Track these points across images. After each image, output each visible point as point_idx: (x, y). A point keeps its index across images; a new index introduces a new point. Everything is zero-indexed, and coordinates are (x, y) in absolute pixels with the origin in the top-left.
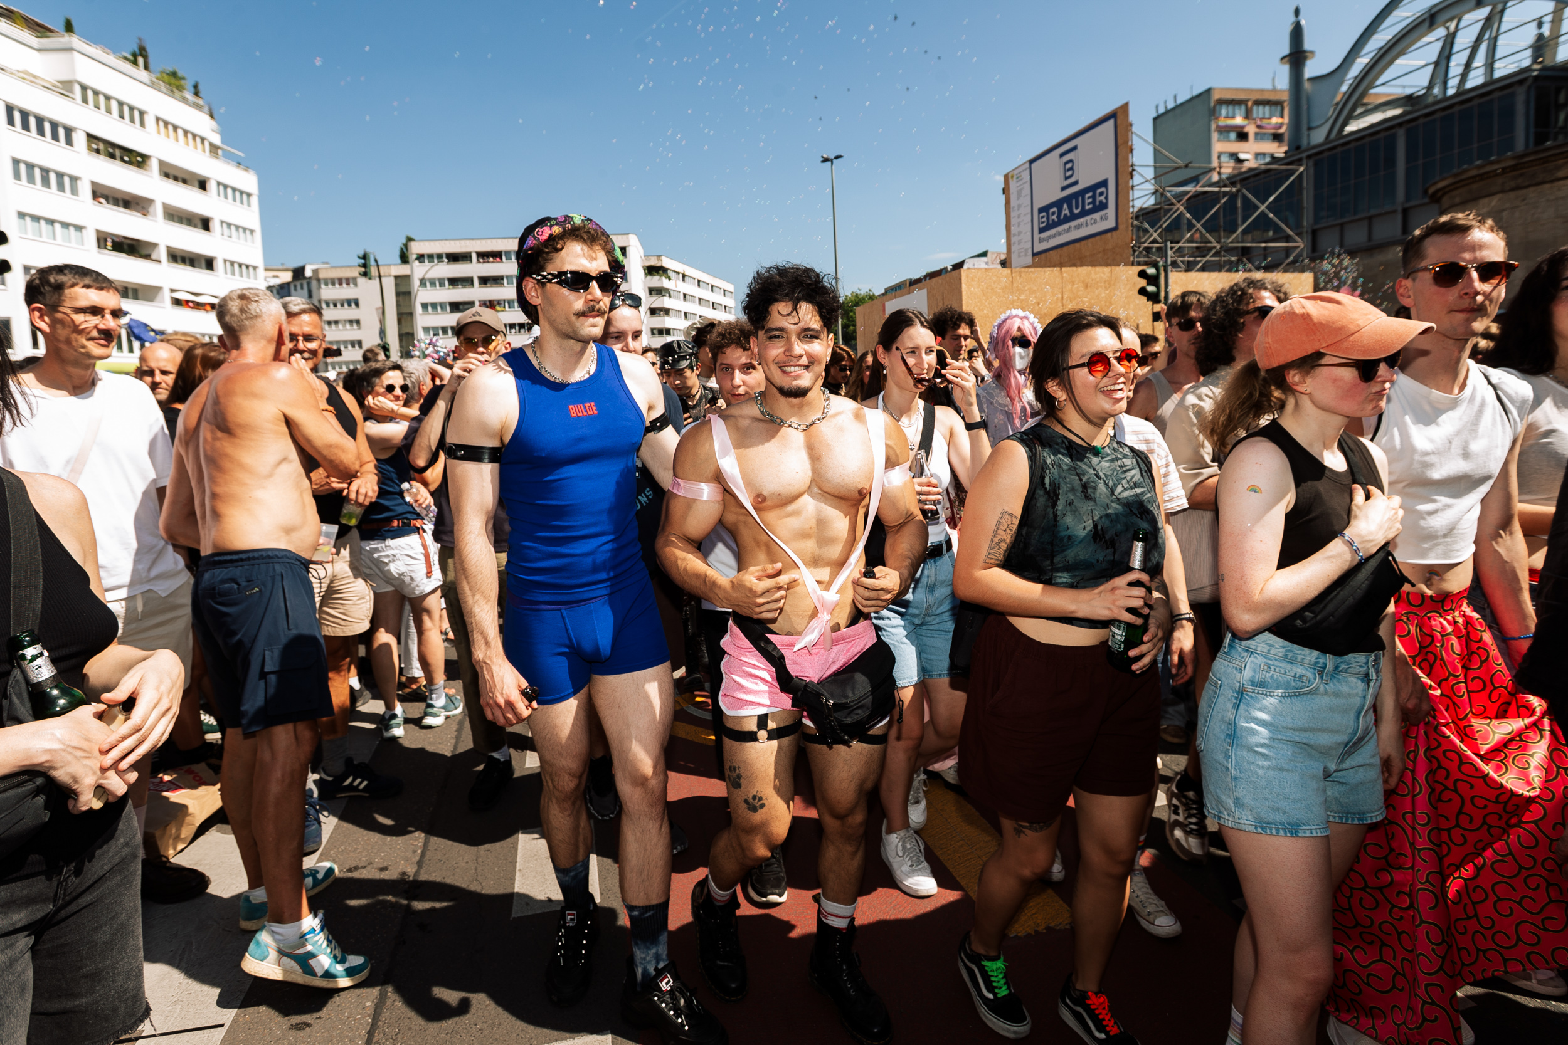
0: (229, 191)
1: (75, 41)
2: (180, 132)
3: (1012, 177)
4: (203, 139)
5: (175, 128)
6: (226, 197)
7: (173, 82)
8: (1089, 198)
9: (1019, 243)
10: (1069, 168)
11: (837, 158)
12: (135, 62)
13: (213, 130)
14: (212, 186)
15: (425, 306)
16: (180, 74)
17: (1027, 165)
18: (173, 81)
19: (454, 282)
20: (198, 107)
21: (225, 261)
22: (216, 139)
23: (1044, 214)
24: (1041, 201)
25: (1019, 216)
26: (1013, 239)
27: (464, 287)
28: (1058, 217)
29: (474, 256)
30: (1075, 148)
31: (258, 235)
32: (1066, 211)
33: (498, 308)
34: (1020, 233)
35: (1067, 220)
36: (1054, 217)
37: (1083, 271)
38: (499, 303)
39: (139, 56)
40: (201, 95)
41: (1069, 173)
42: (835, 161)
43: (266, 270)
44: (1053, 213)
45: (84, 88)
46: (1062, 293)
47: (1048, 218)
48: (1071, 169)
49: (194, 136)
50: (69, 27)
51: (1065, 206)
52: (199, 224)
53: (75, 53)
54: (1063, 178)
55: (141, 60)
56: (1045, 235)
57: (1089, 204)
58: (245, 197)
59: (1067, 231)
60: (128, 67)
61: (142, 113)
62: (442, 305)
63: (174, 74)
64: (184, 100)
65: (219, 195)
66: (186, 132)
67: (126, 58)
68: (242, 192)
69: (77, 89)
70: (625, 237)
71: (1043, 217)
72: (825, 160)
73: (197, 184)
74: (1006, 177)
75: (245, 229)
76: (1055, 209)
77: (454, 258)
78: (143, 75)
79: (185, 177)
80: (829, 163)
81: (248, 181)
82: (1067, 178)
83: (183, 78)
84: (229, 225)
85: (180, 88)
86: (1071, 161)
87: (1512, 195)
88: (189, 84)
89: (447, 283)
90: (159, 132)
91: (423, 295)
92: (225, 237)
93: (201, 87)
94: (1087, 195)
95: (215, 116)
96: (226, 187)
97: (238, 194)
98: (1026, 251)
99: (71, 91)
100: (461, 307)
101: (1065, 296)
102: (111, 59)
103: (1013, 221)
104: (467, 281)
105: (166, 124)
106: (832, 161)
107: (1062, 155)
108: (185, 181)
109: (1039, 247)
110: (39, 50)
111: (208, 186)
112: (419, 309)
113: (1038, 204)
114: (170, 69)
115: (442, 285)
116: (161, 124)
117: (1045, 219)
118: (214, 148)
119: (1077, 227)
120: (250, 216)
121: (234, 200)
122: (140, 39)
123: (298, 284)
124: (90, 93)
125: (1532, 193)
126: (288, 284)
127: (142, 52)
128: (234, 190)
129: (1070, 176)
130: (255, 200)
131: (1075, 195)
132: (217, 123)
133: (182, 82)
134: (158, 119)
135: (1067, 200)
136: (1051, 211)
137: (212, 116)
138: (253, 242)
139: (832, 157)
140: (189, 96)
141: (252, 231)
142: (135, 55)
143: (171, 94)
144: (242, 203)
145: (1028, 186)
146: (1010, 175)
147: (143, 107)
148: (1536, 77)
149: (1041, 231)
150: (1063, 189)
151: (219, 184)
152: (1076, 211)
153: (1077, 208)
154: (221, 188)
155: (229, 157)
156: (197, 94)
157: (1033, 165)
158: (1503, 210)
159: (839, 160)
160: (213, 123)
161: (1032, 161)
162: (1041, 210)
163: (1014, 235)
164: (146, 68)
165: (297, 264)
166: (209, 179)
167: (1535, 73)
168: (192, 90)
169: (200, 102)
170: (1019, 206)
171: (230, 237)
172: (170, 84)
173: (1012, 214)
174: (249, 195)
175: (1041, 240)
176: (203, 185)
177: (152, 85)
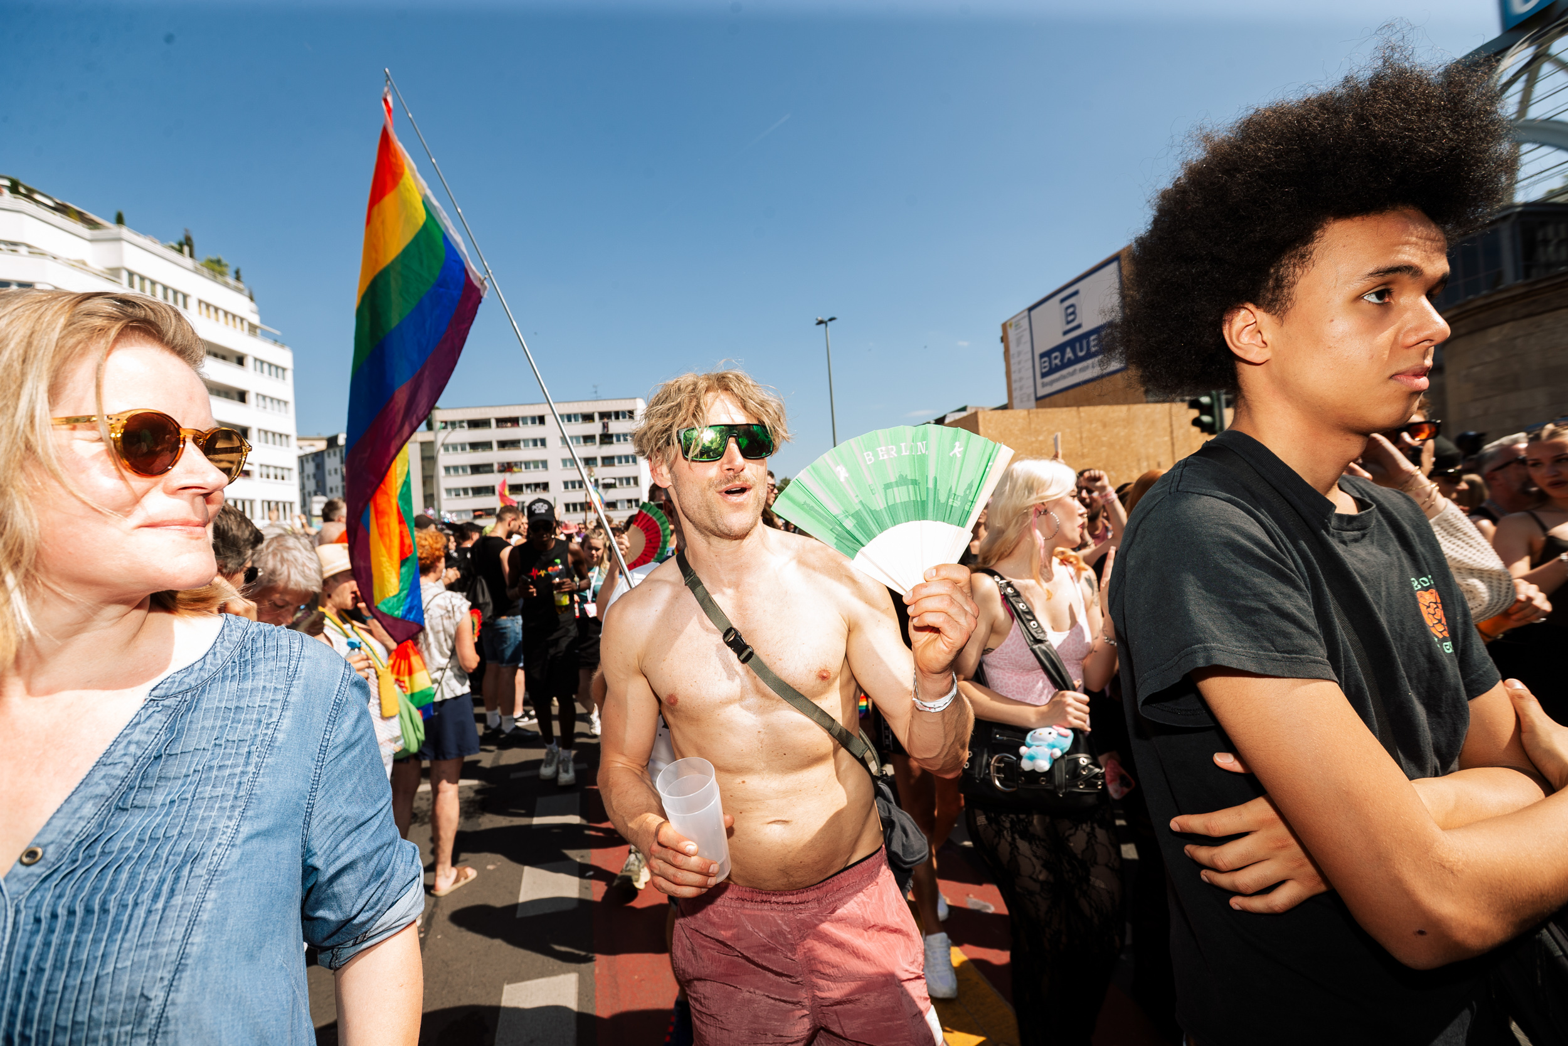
0: (266, 367)
1: (125, 232)
2: (221, 313)
3: (1011, 325)
4: (242, 320)
5: (216, 309)
6: (262, 371)
7: (215, 268)
8: (1094, 340)
9: (1021, 388)
10: (1071, 313)
11: (831, 320)
12: (181, 251)
13: (252, 311)
14: (249, 362)
15: (447, 469)
16: (224, 261)
17: (1026, 313)
18: (217, 267)
19: (475, 446)
20: (239, 290)
21: (259, 430)
22: (255, 320)
23: (1046, 359)
24: (1043, 346)
25: (1019, 363)
26: (1014, 386)
27: (484, 450)
28: (1062, 360)
29: (493, 423)
30: (1076, 293)
31: (292, 407)
32: (1069, 354)
33: (515, 469)
34: (1021, 379)
35: (1071, 363)
36: (1057, 361)
37: (1100, 411)
38: (516, 464)
39: (185, 245)
40: (242, 279)
41: (1071, 318)
42: (829, 323)
43: (299, 439)
44: (1056, 358)
45: (131, 274)
46: (1081, 433)
47: (1050, 363)
48: (1073, 313)
49: (234, 316)
50: (120, 220)
51: (1068, 350)
52: (236, 396)
53: (125, 244)
54: (1064, 322)
55: (186, 249)
56: (1048, 379)
57: (1094, 346)
58: (280, 371)
59: (1073, 374)
60: (174, 255)
61: (185, 297)
62: (464, 468)
63: (219, 262)
64: (226, 285)
65: (255, 369)
66: (226, 313)
67: (173, 248)
68: (277, 367)
69: (125, 275)
70: (632, 401)
71: (1045, 362)
72: (820, 322)
73: (235, 360)
74: (1004, 327)
75: (279, 401)
76: (1057, 354)
77: (475, 424)
78: (188, 261)
79: (224, 353)
80: (823, 326)
81: (283, 357)
82: (1068, 322)
83: (226, 266)
84: (264, 397)
85: (222, 274)
86: (1072, 306)
87: (1525, 322)
88: (231, 271)
89: (468, 447)
90: (200, 313)
91: (444, 459)
92: (261, 408)
93: (242, 273)
94: (1092, 338)
95: (255, 297)
96: (262, 362)
97: (273, 369)
98: (1029, 396)
99: (118, 276)
100: (481, 469)
101: (1084, 435)
102: (158, 248)
103: (1013, 368)
104: (486, 445)
105: (208, 306)
106: (826, 323)
107: (1062, 301)
108: (224, 358)
109: (1042, 392)
110: (91, 241)
111: (245, 362)
112: (442, 472)
113: (1039, 350)
114: (214, 258)
115: (463, 449)
116: (203, 306)
117: (1047, 364)
118: (253, 328)
119: (1083, 370)
120: (284, 389)
121: (270, 374)
122: (186, 230)
123: (331, 451)
124: (136, 279)
125: (1548, 319)
126: (322, 452)
127: (188, 241)
128: (270, 365)
129: (1073, 321)
130: (289, 375)
131: (1079, 339)
132: (257, 304)
133: (224, 269)
134: (200, 302)
135: (1071, 343)
136: (1054, 355)
137: (252, 299)
138: (286, 412)
139: (826, 319)
140: (231, 281)
141: (286, 403)
142: (181, 245)
143: (214, 279)
144: (277, 376)
145: (1027, 334)
146: (1008, 324)
147: (186, 291)
148: (1520, 213)
149: (1044, 375)
150: (1065, 333)
151: (256, 359)
152: (1081, 354)
153: (1081, 350)
154: (258, 364)
155: (266, 335)
156: (238, 278)
157: (1033, 313)
158: (1516, 338)
159: (833, 322)
160: (253, 306)
161: (1031, 309)
162: (1042, 356)
163: (1015, 381)
164: (191, 255)
165: (330, 433)
166: (246, 355)
167: (1519, 209)
168: (234, 275)
169: (241, 286)
170: (1019, 353)
171: (265, 408)
172: (213, 270)
173: (1012, 361)
174: (284, 370)
175: (1044, 385)
176: (240, 360)
177: (196, 271)
